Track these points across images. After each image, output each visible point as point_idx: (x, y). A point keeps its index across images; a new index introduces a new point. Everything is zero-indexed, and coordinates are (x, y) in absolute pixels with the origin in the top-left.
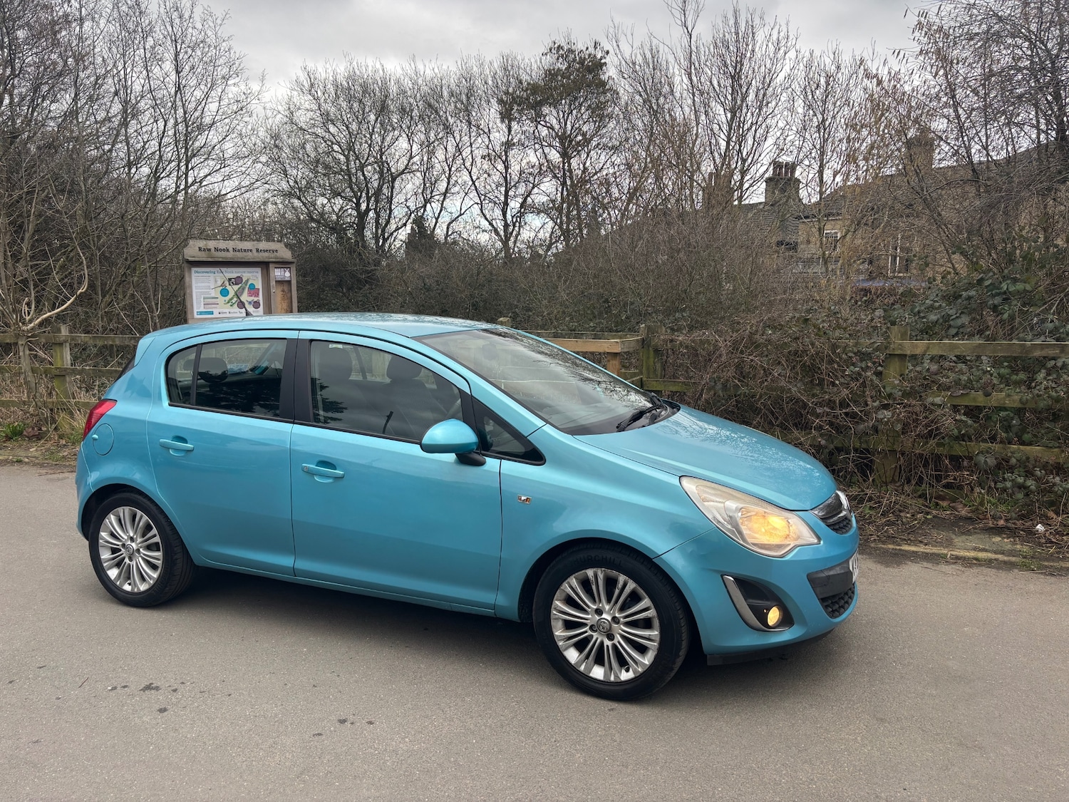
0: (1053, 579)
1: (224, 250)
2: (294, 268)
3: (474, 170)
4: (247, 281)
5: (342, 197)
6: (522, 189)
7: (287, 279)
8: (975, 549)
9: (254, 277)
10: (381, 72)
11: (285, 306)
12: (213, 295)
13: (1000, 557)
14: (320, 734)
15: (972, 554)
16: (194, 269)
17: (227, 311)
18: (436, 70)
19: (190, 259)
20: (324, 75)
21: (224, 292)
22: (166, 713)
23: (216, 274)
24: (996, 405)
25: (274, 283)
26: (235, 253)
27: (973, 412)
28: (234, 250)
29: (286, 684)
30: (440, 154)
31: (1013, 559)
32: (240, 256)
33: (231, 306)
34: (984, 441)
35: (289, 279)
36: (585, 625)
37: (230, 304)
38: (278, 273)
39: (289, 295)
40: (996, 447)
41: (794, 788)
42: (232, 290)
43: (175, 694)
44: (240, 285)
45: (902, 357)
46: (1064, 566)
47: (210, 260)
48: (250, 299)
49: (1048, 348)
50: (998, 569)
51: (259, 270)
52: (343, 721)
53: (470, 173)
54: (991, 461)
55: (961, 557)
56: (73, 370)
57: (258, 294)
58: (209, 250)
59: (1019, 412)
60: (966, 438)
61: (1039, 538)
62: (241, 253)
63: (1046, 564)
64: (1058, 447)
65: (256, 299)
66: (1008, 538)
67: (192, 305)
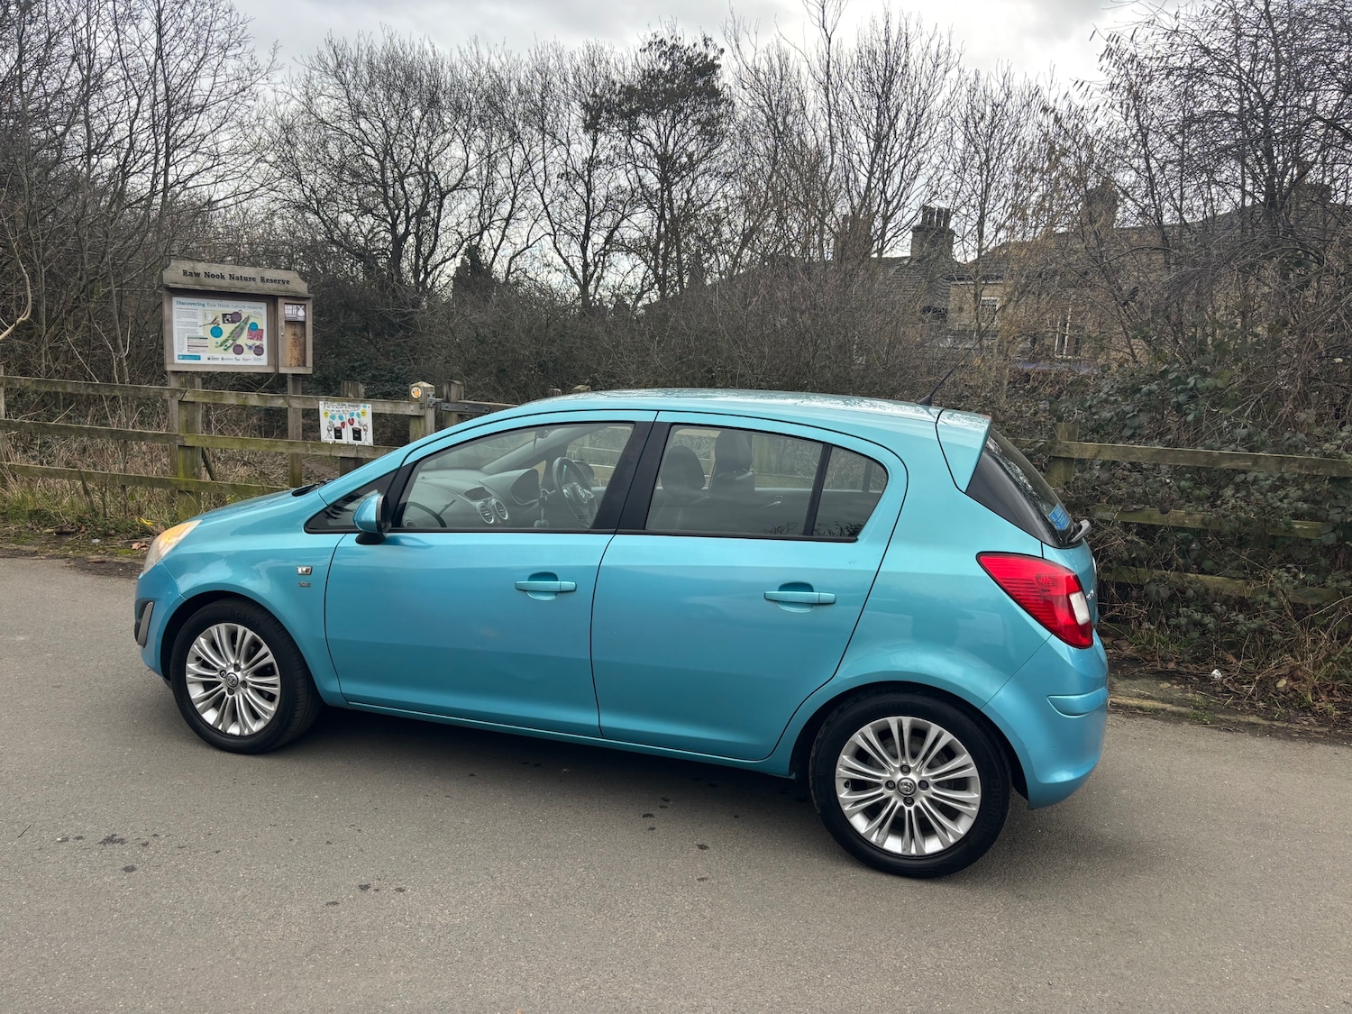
0: (1228, 736)
1: (217, 276)
2: (310, 305)
3: (547, 191)
4: (248, 318)
5: (373, 215)
6: (607, 220)
7: (300, 319)
8: (1139, 696)
9: (256, 314)
10: (431, 54)
11: (296, 353)
12: (201, 334)
13: (1168, 707)
14: (335, 903)
15: (1135, 702)
16: (175, 300)
17: (220, 356)
18: (503, 59)
19: (172, 285)
20: (355, 53)
21: (216, 332)
22: (134, 873)
23: (206, 307)
24: (1173, 525)
25: (283, 323)
26: (232, 281)
27: (1147, 531)
28: (231, 277)
29: (291, 840)
30: (504, 168)
31: (1183, 710)
32: (238, 286)
33: (225, 350)
34: (1158, 567)
35: (302, 319)
37: (223, 347)
38: (289, 311)
39: (302, 340)
40: (1171, 575)
41: (916, 975)
42: (227, 329)
43: (145, 849)
44: (238, 324)
45: (1069, 461)
46: (1242, 720)
47: (198, 287)
48: (251, 342)
49: (1239, 459)
50: (1166, 720)
51: (264, 305)
52: (364, 888)
53: (542, 195)
54: (1165, 593)
55: (1123, 705)
56: (8, 423)
57: (262, 337)
58: (198, 275)
59: (1199, 534)
60: (1137, 563)
61: (1215, 686)
62: (240, 281)
63: (1221, 717)
64: (1243, 578)
65: (258, 343)
66: (1178, 684)
67: (172, 346)
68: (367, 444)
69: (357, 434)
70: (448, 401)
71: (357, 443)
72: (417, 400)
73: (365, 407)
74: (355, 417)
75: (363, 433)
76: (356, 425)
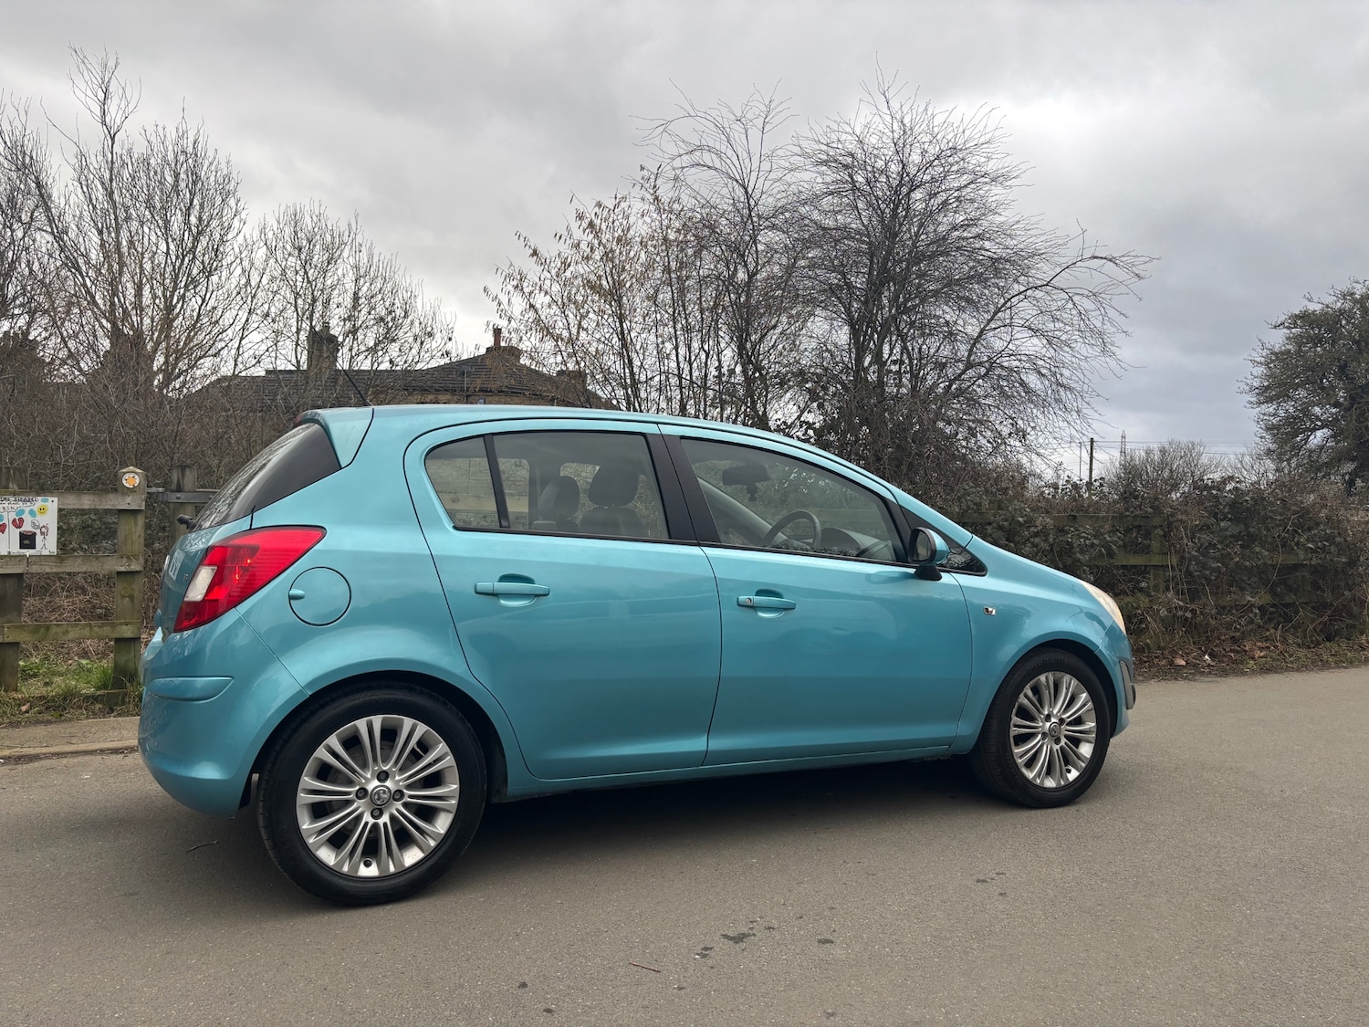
36: (1032, 736)
68: (45, 552)
69: (27, 540)
70: (179, 489)
71: (28, 552)
72: (132, 491)
73: (47, 501)
74: (27, 518)
75: (39, 538)
76: (27, 527)
